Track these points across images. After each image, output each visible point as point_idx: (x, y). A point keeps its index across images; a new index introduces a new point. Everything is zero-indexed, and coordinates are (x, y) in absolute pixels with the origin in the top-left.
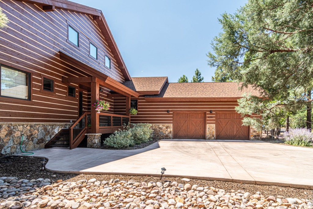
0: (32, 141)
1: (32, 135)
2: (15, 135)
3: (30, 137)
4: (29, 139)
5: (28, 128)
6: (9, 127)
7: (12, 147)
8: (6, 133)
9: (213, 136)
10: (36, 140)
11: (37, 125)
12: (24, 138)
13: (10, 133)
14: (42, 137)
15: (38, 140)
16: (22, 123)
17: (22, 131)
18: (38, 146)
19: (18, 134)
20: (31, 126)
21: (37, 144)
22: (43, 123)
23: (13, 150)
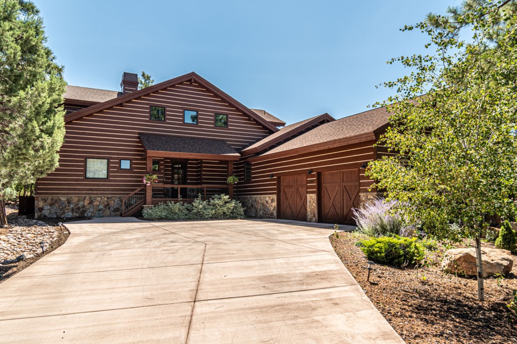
0: (109, 209)
1: (108, 205)
2: (95, 204)
3: (107, 206)
4: (106, 208)
5: (105, 199)
6: (90, 198)
7: (92, 212)
8: (88, 202)
9: (315, 216)
10: (112, 209)
11: (113, 197)
12: (101, 207)
13: (91, 203)
14: (117, 206)
15: (115, 209)
16: (101, 196)
17: (100, 202)
18: (114, 213)
19: (96, 203)
20: (108, 198)
21: (114, 212)
22: (119, 196)
23: (93, 214)
